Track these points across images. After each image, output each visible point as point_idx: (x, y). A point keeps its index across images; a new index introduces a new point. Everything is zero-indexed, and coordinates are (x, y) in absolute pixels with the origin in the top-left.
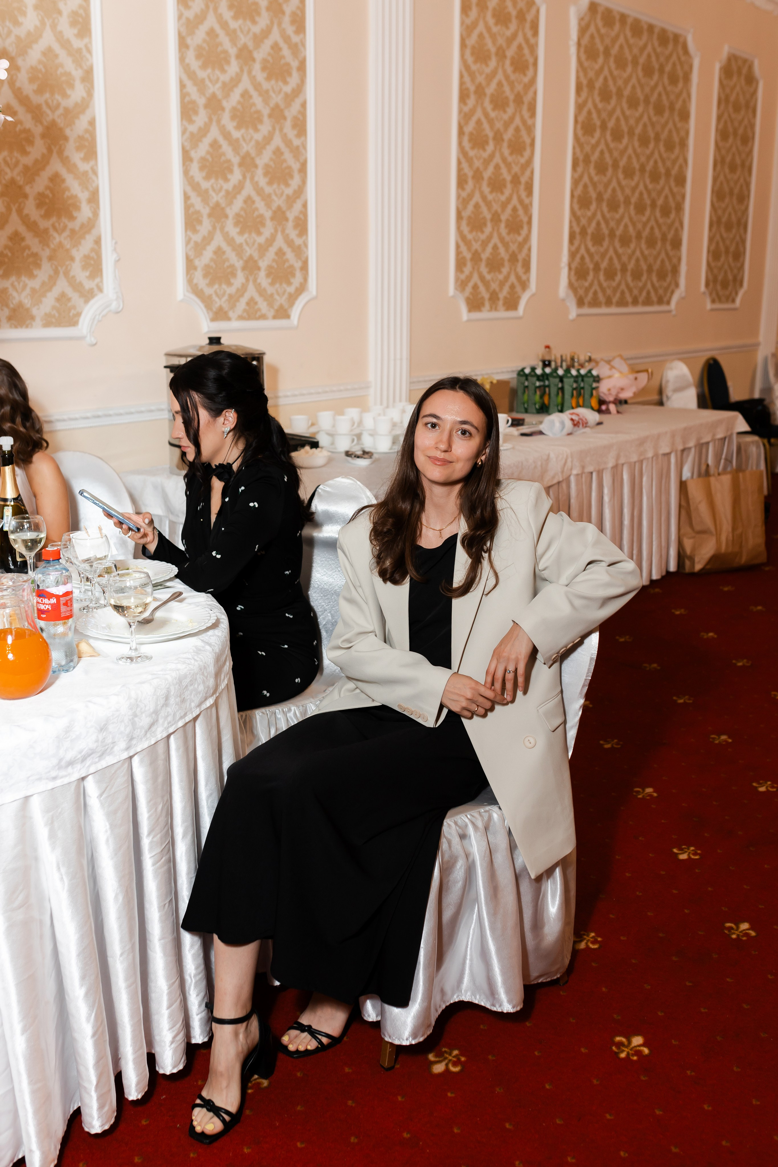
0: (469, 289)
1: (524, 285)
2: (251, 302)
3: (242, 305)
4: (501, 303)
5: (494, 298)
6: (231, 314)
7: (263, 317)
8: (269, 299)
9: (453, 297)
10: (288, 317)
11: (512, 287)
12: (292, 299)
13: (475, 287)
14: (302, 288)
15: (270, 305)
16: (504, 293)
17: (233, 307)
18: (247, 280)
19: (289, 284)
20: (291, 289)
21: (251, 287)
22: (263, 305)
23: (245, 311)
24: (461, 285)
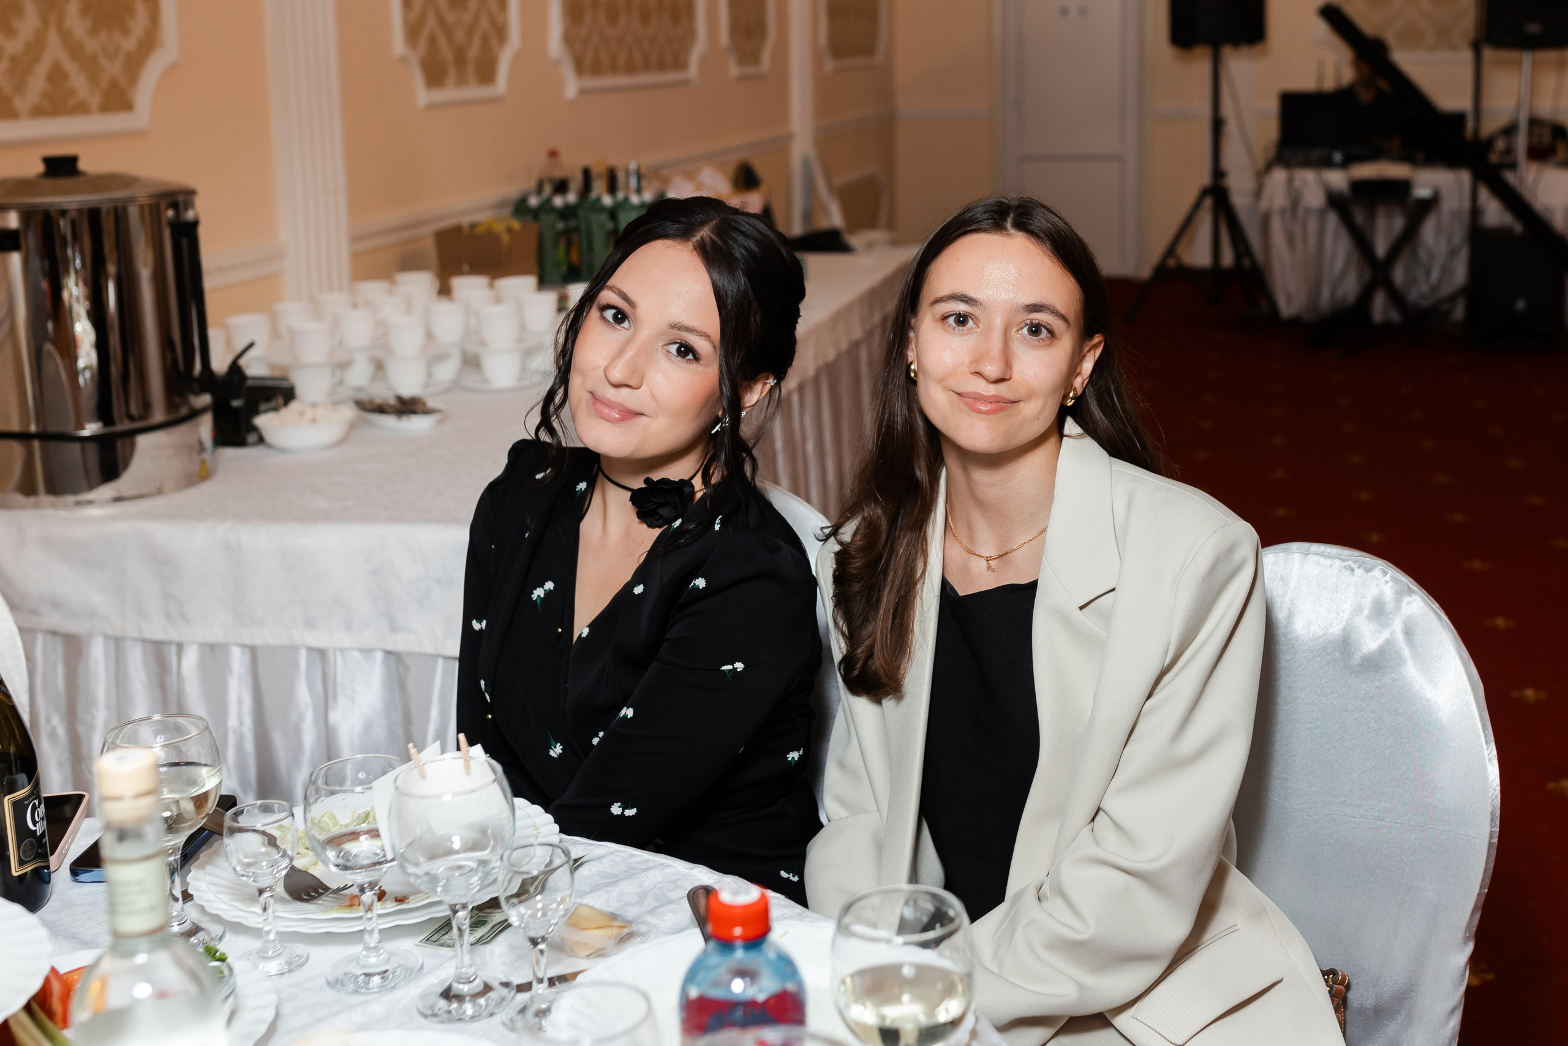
0: (423, 43)
1: (501, 32)
2: (57, 75)
3: (37, 82)
4: (471, 69)
5: (461, 60)
6: (19, 103)
7: (81, 109)
8: (90, 66)
9: (403, 60)
10: (127, 106)
11: (485, 39)
12: (135, 63)
13: (432, 39)
14: (149, 43)
15: (94, 80)
16: (473, 52)
17: (20, 86)
18: (45, 22)
19: (126, 31)
20: (130, 44)
21: (53, 38)
22: (78, 81)
23: (46, 95)
24: (412, 32)
